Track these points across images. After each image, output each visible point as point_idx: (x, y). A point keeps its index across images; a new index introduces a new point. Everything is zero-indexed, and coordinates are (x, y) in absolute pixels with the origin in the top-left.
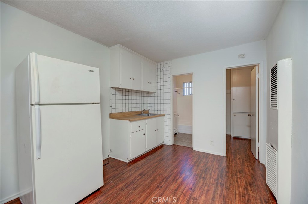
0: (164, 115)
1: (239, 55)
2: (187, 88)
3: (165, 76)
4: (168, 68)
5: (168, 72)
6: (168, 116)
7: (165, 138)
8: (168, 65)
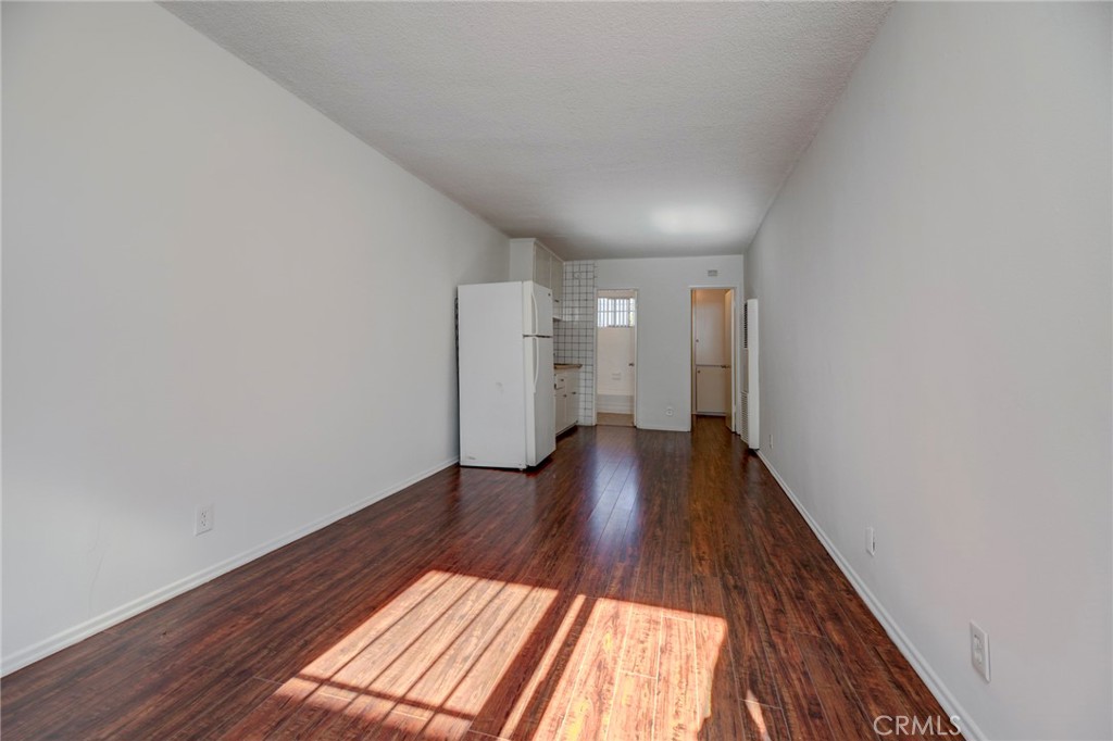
0: (580, 366)
1: (710, 272)
3: (583, 290)
4: (590, 275)
5: (590, 282)
6: (589, 369)
7: (581, 412)
8: (590, 268)
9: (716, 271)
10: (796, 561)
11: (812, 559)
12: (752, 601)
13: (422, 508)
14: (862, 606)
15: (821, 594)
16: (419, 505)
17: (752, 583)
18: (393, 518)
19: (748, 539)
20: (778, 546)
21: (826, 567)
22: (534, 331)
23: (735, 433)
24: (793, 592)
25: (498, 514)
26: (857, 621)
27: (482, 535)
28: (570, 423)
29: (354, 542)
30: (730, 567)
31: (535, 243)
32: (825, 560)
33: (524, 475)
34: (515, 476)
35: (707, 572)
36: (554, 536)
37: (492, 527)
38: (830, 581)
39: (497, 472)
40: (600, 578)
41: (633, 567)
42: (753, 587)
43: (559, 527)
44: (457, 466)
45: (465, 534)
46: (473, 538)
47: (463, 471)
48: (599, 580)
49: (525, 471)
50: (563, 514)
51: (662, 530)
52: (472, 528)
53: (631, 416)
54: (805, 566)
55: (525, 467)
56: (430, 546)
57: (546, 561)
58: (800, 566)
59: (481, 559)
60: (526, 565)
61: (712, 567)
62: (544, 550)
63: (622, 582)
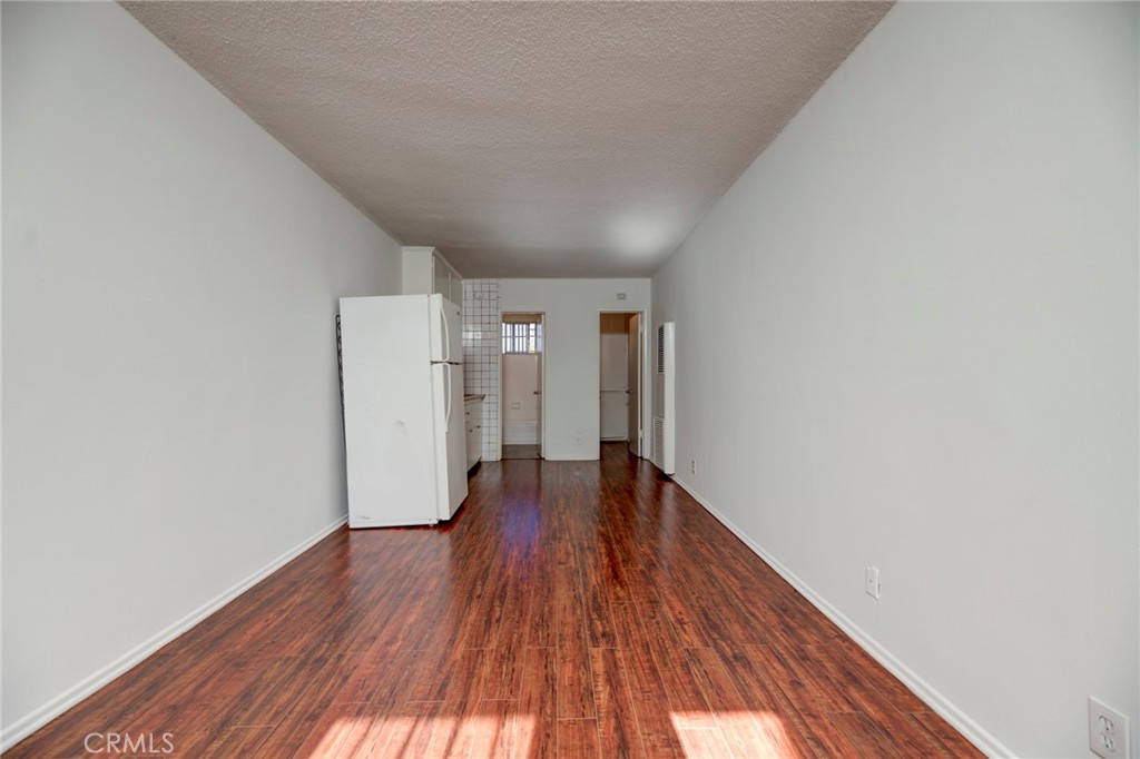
0: (482, 397)
2: (519, 337)
3: (485, 311)
4: (493, 296)
5: (493, 304)
6: (493, 399)
7: (485, 447)
8: (493, 288)
9: (624, 295)
10: (774, 607)
11: (785, 601)
12: (762, 675)
13: (302, 604)
14: (865, 655)
15: (820, 649)
16: (298, 598)
17: (748, 647)
18: (257, 628)
19: (714, 586)
20: (746, 588)
21: (805, 610)
22: (444, 357)
23: (642, 458)
24: (792, 650)
25: (416, 597)
26: (874, 679)
27: (401, 636)
28: (475, 460)
29: (191, 687)
30: (715, 627)
31: (434, 254)
32: (796, 598)
33: (435, 533)
34: (426, 534)
35: (697, 643)
36: (498, 620)
37: (411, 619)
38: (819, 630)
39: (401, 532)
40: (579, 679)
41: (612, 651)
42: (751, 651)
43: (502, 603)
44: (346, 529)
45: (375, 638)
46: (387, 643)
47: (354, 536)
48: (580, 684)
49: (435, 526)
50: (501, 584)
51: (622, 588)
52: (383, 626)
53: (538, 447)
54: (785, 611)
55: (436, 522)
56: (323, 672)
57: (500, 666)
58: (781, 612)
59: (407, 681)
60: (475, 679)
61: (698, 632)
62: (493, 646)
63: (609, 681)
